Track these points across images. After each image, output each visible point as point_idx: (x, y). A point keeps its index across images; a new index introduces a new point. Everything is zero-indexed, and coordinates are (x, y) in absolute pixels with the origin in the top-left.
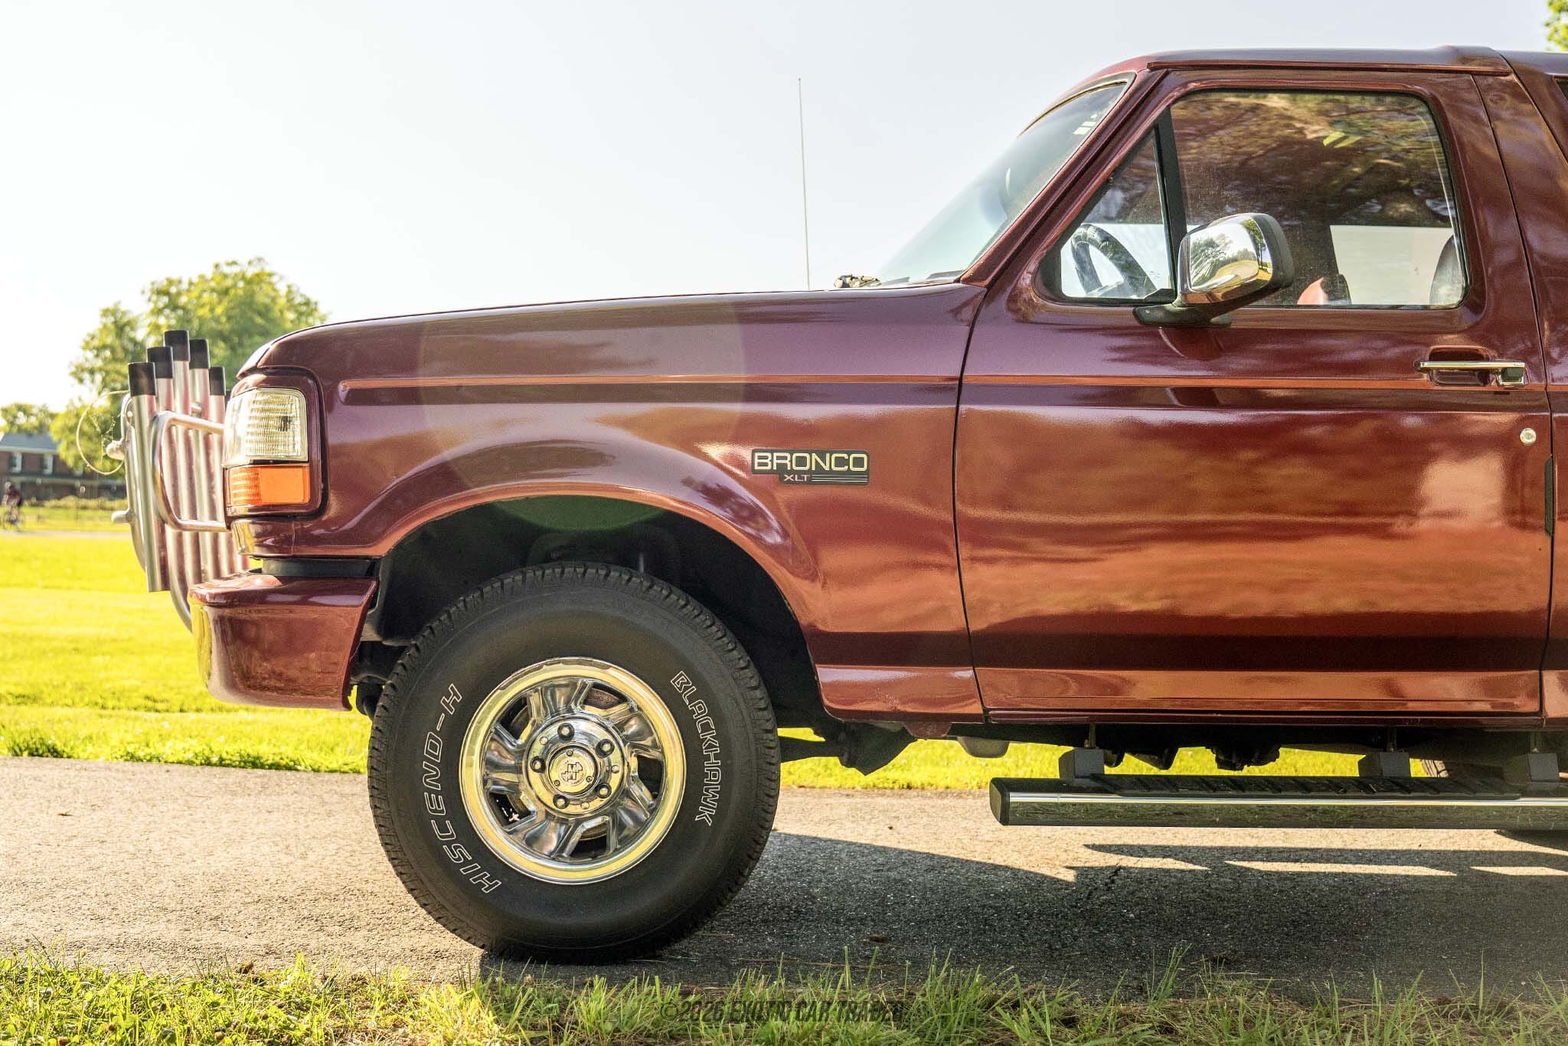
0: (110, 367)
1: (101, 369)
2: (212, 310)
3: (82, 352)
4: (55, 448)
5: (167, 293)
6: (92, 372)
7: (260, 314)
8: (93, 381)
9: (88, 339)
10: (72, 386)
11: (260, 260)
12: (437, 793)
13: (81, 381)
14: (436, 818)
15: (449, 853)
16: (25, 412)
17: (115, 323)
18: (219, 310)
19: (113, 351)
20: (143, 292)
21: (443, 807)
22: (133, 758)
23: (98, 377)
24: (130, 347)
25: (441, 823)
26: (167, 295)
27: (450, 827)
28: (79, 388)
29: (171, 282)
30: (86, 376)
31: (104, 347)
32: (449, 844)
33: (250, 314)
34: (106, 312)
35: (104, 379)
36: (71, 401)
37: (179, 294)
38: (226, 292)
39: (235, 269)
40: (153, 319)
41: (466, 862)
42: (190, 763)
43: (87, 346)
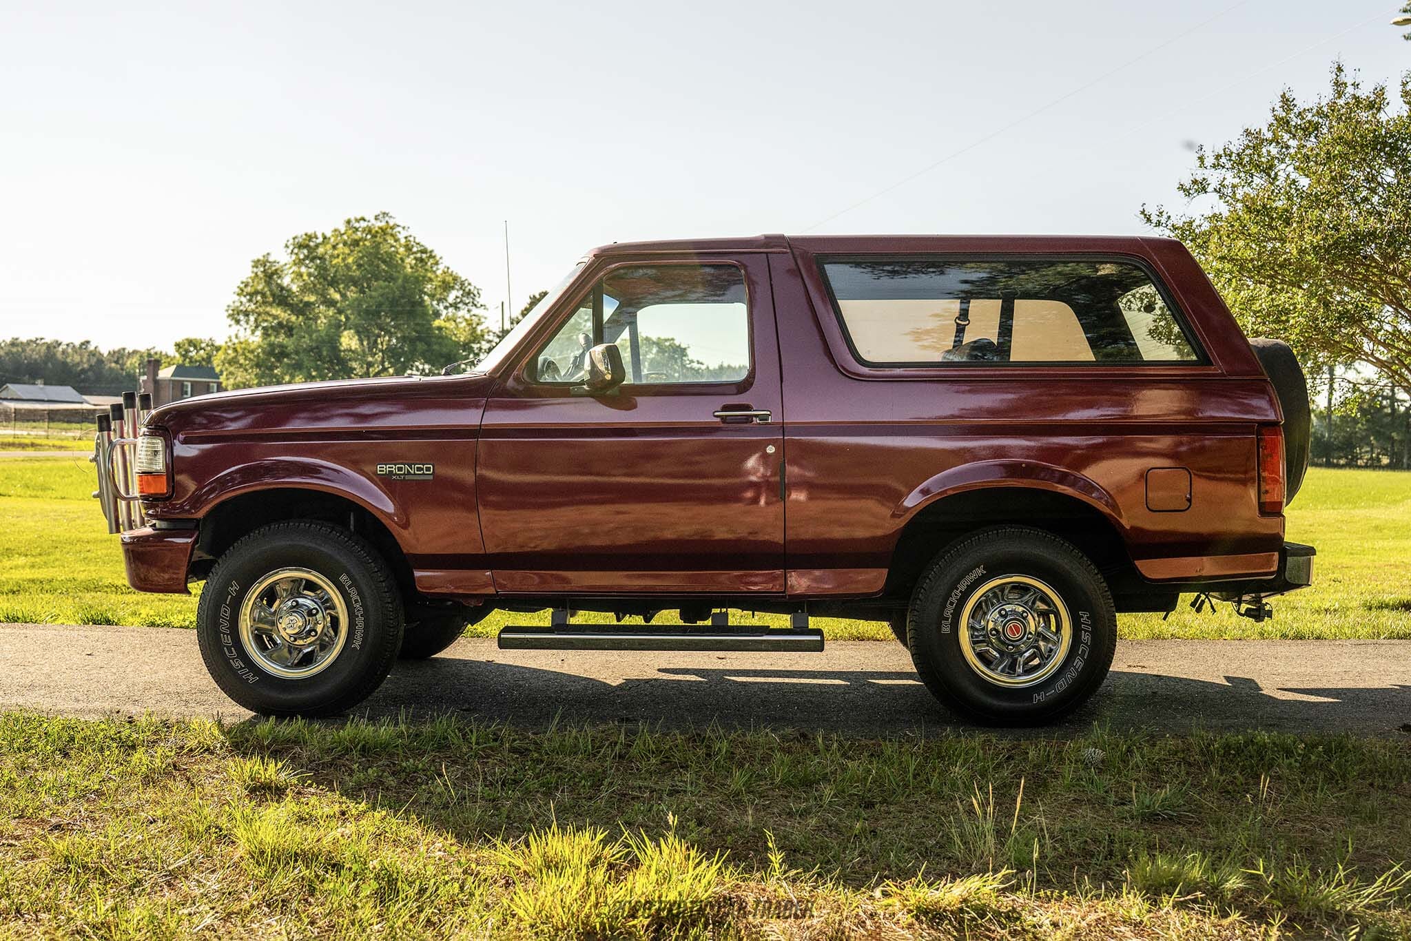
0: (261, 309)
1: (253, 311)
2: (344, 260)
3: (237, 298)
4: (219, 378)
5: (307, 246)
6: (246, 314)
7: (384, 262)
8: (247, 322)
9: (242, 286)
10: (230, 326)
11: (385, 214)
12: (227, 635)
13: (238, 322)
14: (227, 647)
15: (232, 663)
16: (195, 347)
17: (264, 271)
18: (350, 260)
19: (264, 295)
20: (287, 246)
21: (230, 641)
22: (153, 624)
23: (252, 318)
24: (277, 291)
25: (229, 649)
26: (306, 247)
27: (234, 651)
28: (235, 328)
29: (310, 238)
30: (241, 317)
31: (256, 293)
32: (233, 659)
33: (376, 262)
34: (256, 263)
35: (256, 320)
36: (230, 337)
37: (317, 246)
38: (356, 243)
39: (363, 224)
40: (295, 268)
41: (242, 668)
42: (187, 627)
43: (241, 292)
